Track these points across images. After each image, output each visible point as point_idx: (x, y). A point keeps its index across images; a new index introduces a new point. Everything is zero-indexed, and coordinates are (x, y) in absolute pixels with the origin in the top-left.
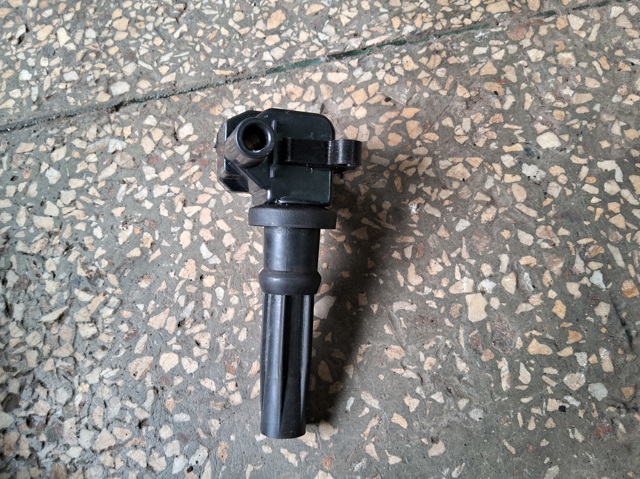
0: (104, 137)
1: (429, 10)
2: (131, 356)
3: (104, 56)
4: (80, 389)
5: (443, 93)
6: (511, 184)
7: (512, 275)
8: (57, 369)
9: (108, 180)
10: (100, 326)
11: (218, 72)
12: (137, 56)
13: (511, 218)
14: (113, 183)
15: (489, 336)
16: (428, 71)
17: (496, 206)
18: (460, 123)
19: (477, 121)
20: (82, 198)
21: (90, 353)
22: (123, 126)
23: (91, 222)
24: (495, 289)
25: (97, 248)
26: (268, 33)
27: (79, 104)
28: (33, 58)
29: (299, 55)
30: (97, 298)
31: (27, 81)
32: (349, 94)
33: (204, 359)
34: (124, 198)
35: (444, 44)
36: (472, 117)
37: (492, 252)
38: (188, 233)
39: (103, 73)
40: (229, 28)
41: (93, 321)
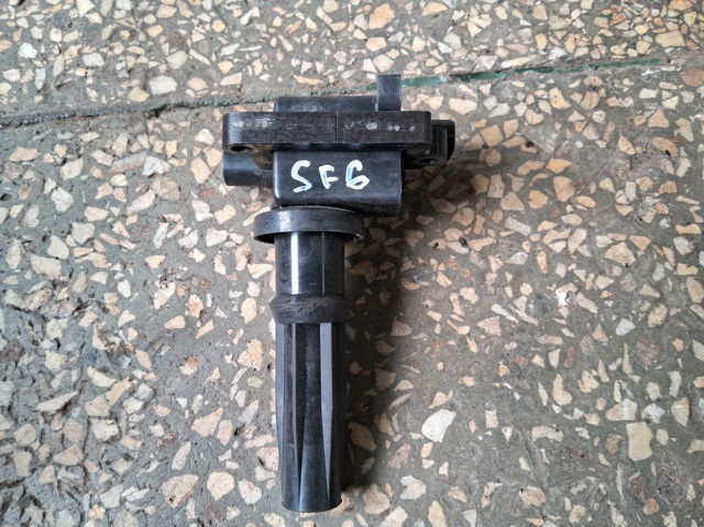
0: (138, 152)
1: (584, 31)
2: (166, 473)
3: (142, 37)
4: (92, 514)
5: (602, 144)
6: (685, 277)
7: (684, 400)
8: (59, 482)
9: (141, 214)
10: (123, 424)
11: (301, 79)
12: (189, 43)
13: (685, 322)
14: (148, 220)
15: (654, 481)
16: (582, 112)
17: (667, 306)
18: (623, 188)
19: (644, 188)
20: (103, 236)
21: (108, 463)
22: (166, 140)
23: (115, 273)
24: (663, 418)
25: (122, 311)
26: (371, 33)
27: (104, 101)
28: (40, 27)
29: (411, 70)
30: (119, 384)
31: (30, 60)
32: (478, 130)
33: (270, 485)
34: (164, 243)
35: (603, 78)
36: (638, 181)
37: (660, 367)
38: (254, 302)
39: (139, 61)
40: (317, 20)
41: (114, 416)
